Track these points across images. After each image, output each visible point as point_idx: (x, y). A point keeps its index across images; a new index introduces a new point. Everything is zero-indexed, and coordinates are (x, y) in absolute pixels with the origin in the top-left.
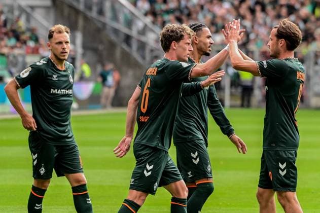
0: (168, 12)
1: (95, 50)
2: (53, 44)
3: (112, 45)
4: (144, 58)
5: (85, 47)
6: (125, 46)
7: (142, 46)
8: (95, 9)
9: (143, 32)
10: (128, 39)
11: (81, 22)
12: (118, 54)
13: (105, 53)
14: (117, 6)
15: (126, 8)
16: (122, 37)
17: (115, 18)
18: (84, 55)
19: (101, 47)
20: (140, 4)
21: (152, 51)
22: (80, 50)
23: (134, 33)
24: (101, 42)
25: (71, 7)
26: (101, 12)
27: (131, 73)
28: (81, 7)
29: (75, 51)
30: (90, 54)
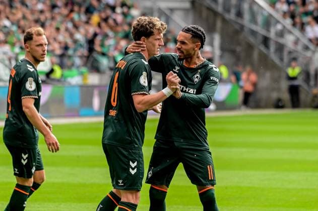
0: (307, 14)
1: (233, 52)
2: (33, 47)
3: (250, 47)
4: (282, 59)
5: (223, 49)
6: (262, 48)
7: (280, 48)
8: (233, 11)
9: (281, 34)
10: (266, 41)
11: (219, 24)
12: (255, 55)
13: (243, 55)
14: (255, 8)
15: (265, 10)
16: (260, 39)
17: (254, 19)
18: (221, 57)
19: (238, 49)
20: (278, 6)
21: (290, 53)
22: (218, 52)
23: (272, 35)
24: (239, 44)
25: (209, 9)
26: (239, 14)
27: (268, 75)
28: (220, 9)
29: (213, 53)
30: (227, 56)
